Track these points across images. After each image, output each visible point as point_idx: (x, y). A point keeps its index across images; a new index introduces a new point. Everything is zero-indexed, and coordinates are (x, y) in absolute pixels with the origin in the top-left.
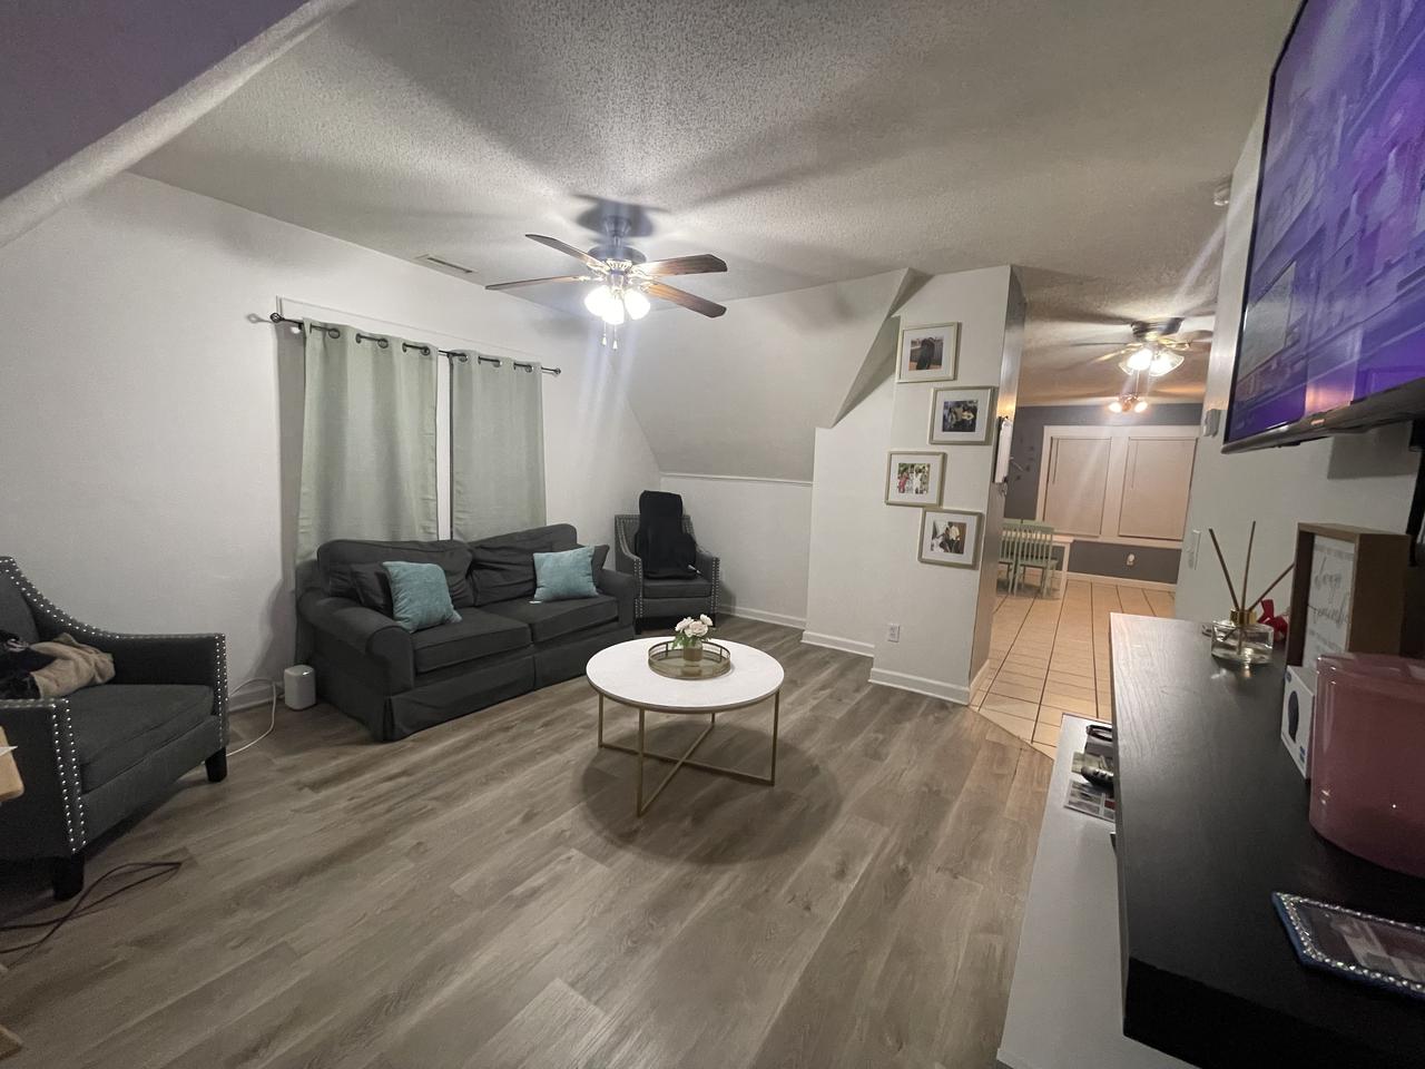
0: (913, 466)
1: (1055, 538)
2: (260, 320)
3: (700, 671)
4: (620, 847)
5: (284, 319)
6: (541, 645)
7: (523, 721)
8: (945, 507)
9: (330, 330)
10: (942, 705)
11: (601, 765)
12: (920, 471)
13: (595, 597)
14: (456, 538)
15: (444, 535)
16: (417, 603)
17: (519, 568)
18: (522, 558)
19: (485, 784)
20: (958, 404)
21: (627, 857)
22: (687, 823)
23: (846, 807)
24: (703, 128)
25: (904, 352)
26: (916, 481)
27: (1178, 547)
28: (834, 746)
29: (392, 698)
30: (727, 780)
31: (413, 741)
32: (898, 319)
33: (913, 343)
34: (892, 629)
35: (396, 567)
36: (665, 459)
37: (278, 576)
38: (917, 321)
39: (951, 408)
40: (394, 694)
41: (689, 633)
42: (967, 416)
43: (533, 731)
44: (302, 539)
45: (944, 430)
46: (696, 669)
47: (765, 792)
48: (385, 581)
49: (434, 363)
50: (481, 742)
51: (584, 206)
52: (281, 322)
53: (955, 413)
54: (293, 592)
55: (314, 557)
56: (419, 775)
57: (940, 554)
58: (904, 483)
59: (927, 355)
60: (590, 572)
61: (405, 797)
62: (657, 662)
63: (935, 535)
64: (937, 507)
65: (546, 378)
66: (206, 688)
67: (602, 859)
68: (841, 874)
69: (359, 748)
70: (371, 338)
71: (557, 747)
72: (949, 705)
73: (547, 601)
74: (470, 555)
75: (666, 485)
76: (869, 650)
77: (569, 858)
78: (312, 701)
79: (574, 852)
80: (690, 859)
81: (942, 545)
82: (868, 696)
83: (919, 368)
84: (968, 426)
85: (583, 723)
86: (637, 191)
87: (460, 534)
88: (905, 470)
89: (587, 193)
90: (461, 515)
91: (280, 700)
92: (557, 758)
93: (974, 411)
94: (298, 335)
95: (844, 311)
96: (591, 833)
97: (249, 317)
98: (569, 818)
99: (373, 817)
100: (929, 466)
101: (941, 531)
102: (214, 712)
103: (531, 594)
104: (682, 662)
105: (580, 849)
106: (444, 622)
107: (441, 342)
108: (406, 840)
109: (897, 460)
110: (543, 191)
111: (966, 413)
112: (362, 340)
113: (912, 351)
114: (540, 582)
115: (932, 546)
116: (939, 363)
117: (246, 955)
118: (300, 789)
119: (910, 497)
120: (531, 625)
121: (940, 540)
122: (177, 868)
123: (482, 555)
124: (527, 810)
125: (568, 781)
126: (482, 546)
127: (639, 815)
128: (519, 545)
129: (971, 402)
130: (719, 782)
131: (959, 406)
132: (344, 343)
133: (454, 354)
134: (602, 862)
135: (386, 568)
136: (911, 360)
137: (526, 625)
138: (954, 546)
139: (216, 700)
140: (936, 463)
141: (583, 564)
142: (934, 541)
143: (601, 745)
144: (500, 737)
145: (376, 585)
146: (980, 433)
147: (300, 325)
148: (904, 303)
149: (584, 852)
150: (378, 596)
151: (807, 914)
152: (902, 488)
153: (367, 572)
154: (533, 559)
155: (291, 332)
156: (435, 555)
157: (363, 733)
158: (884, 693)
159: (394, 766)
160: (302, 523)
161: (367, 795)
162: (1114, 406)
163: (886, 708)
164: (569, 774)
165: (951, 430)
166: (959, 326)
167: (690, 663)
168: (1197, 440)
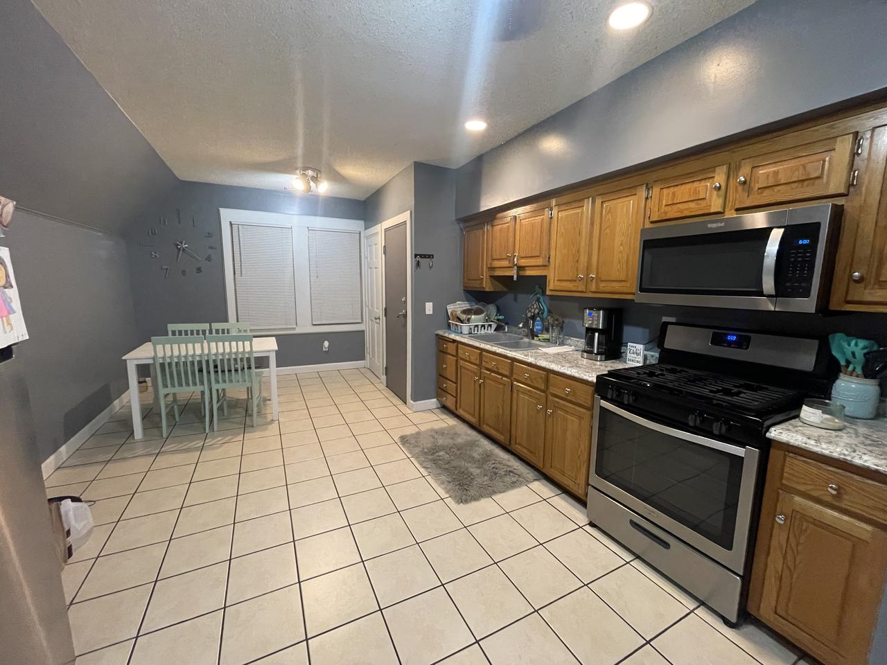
168: (360, 234)
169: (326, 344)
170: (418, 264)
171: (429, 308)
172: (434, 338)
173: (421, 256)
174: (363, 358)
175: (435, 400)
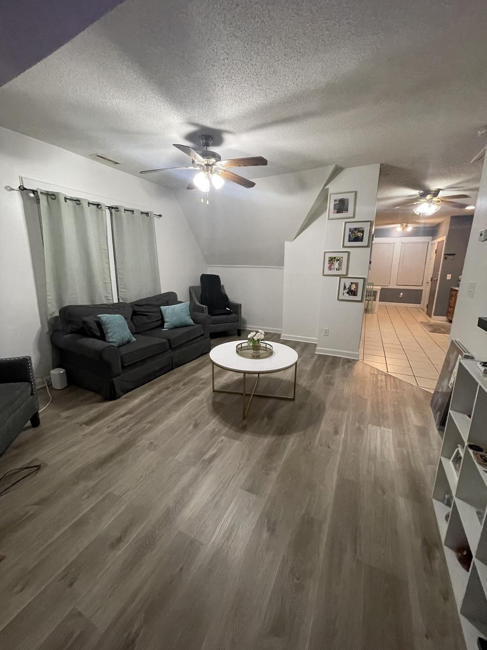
0: (335, 258)
1: (374, 287)
2: (12, 189)
3: (260, 355)
4: (242, 433)
5: (26, 189)
6: (173, 349)
7: (173, 384)
8: (349, 276)
9: (50, 195)
10: (349, 361)
11: (218, 400)
12: (338, 260)
13: (193, 325)
14: (121, 301)
15: (116, 301)
16: (117, 334)
17: (155, 314)
18: (155, 309)
19: (169, 414)
20: (355, 229)
21: (247, 437)
22: (266, 420)
23: (327, 405)
24: (269, 89)
25: (331, 205)
26: (336, 265)
27: (422, 289)
28: (313, 381)
29: (114, 379)
30: (275, 400)
31: (125, 398)
32: (328, 189)
33: (335, 200)
34: (326, 330)
35: (104, 317)
36: (210, 259)
37: (39, 325)
38: (337, 189)
39: (352, 231)
40: (114, 377)
41: (255, 338)
42: (360, 234)
43: (180, 388)
44: (49, 305)
45: (349, 241)
46: (258, 354)
47: (291, 403)
48: (99, 324)
49: (104, 212)
50: (158, 395)
51: (191, 129)
52: (25, 191)
53: (354, 233)
54: (47, 333)
55: (57, 314)
56: (135, 413)
57: (347, 297)
58: (331, 265)
59: (341, 206)
60: (189, 314)
61: (133, 423)
62: (240, 351)
63: (345, 287)
64: (345, 276)
65: (156, 219)
66: (27, 383)
67: (237, 439)
68: (336, 432)
69: (101, 404)
70: (71, 199)
71: (194, 394)
72: (351, 360)
73: (170, 329)
74: (131, 309)
75: (210, 271)
76: (315, 341)
77: (222, 440)
78: (66, 385)
79: (223, 437)
80: (273, 434)
81: (348, 293)
82: (317, 360)
83: (338, 212)
84: (360, 239)
85: (201, 382)
86: (223, 122)
87: (122, 299)
88: (332, 260)
89: (196, 122)
90: (122, 290)
91: (50, 385)
92: (197, 398)
93: (363, 232)
94: (34, 197)
95: (302, 186)
96: (227, 429)
97: (6, 188)
98: (213, 424)
99: (123, 434)
100: (342, 258)
101: (347, 287)
102: (32, 394)
103: (162, 326)
104: (251, 351)
105: (225, 436)
106: (129, 342)
107: (106, 202)
108: (144, 441)
109: (328, 256)
110: (172, 121)
111: (359, 233)
112: (67, 200)
113: (335, 204)
114: (166, 320)
115: (344, 293)
116: (347, 210)
117: (94, 501)
118: (81, 425)
119: (334, 272)
120: (168, 340)
121: (347, 291)
122: (39, 468)
123: (137, 309)
124: (194, 422)
125: (206, 408)
126: (137, 304)
127: (244, 418)
128: (153, 303)
129: (361, 228)
130: (271, 401)
131: (356, 230)
132: (59, 201)
133: (113, 208)
134: (237, 440)
135: (99, 318)
136: (334, 209)
137: (165, 340)
138: (352, 293)
139: (32, 389)
140: (345, 256)
141: (185, 310)
142: (344, 291)
143: (214, 391)
144: (165, 393)
145: (94, 326)
146: (365, 243)
147: (34, 192)
148: (330, 182)
149: (228, 437)
150: (97, 331)
151: (329, 450)
152: (330, 268)
153: (90, 320)
154: (160, 309)
155: (31, 196)
156: (116, 310)
157: (99, 397)
158: (323, 358)
159: (122, 410)
160: (49, 298)
161: (115, 425)
162: (398, 228)
163: (326, 363)
164: (205, 404)
165: (352, 241)
166: (356, 193)
167: (255, 351)
168: (429, 243)
169: (402, 294)
170: (446, 258)
171: (449, 277)
172: (450, 289)
173: (448, 255)
174: (420, 303)
175: (445, 317)
